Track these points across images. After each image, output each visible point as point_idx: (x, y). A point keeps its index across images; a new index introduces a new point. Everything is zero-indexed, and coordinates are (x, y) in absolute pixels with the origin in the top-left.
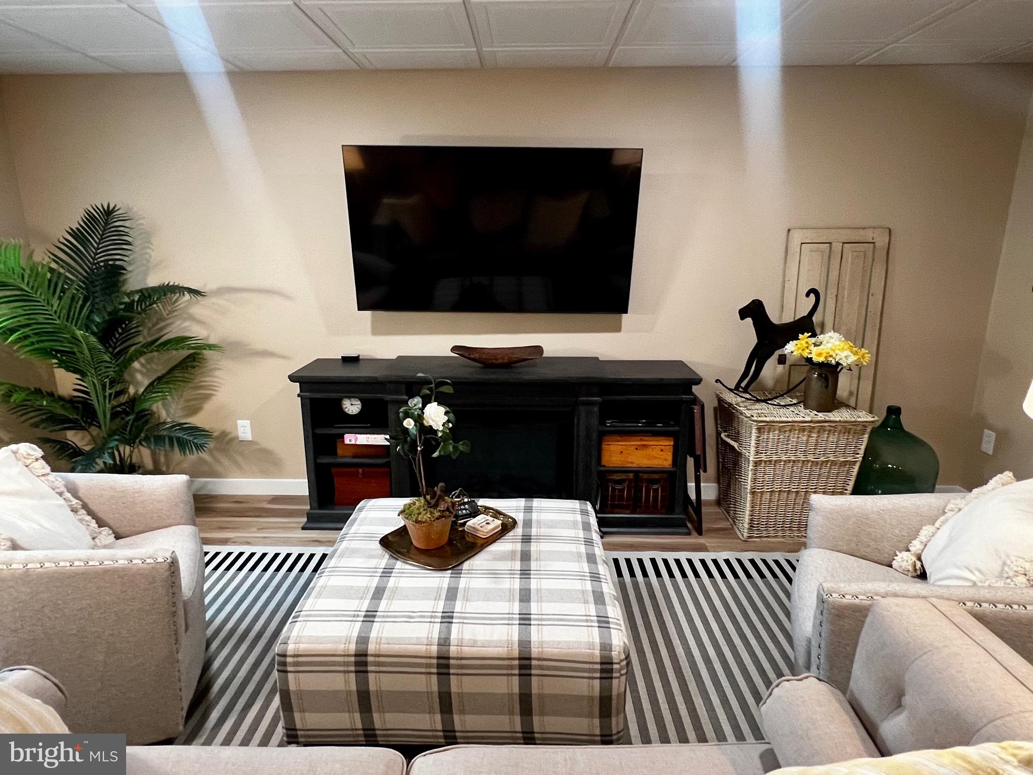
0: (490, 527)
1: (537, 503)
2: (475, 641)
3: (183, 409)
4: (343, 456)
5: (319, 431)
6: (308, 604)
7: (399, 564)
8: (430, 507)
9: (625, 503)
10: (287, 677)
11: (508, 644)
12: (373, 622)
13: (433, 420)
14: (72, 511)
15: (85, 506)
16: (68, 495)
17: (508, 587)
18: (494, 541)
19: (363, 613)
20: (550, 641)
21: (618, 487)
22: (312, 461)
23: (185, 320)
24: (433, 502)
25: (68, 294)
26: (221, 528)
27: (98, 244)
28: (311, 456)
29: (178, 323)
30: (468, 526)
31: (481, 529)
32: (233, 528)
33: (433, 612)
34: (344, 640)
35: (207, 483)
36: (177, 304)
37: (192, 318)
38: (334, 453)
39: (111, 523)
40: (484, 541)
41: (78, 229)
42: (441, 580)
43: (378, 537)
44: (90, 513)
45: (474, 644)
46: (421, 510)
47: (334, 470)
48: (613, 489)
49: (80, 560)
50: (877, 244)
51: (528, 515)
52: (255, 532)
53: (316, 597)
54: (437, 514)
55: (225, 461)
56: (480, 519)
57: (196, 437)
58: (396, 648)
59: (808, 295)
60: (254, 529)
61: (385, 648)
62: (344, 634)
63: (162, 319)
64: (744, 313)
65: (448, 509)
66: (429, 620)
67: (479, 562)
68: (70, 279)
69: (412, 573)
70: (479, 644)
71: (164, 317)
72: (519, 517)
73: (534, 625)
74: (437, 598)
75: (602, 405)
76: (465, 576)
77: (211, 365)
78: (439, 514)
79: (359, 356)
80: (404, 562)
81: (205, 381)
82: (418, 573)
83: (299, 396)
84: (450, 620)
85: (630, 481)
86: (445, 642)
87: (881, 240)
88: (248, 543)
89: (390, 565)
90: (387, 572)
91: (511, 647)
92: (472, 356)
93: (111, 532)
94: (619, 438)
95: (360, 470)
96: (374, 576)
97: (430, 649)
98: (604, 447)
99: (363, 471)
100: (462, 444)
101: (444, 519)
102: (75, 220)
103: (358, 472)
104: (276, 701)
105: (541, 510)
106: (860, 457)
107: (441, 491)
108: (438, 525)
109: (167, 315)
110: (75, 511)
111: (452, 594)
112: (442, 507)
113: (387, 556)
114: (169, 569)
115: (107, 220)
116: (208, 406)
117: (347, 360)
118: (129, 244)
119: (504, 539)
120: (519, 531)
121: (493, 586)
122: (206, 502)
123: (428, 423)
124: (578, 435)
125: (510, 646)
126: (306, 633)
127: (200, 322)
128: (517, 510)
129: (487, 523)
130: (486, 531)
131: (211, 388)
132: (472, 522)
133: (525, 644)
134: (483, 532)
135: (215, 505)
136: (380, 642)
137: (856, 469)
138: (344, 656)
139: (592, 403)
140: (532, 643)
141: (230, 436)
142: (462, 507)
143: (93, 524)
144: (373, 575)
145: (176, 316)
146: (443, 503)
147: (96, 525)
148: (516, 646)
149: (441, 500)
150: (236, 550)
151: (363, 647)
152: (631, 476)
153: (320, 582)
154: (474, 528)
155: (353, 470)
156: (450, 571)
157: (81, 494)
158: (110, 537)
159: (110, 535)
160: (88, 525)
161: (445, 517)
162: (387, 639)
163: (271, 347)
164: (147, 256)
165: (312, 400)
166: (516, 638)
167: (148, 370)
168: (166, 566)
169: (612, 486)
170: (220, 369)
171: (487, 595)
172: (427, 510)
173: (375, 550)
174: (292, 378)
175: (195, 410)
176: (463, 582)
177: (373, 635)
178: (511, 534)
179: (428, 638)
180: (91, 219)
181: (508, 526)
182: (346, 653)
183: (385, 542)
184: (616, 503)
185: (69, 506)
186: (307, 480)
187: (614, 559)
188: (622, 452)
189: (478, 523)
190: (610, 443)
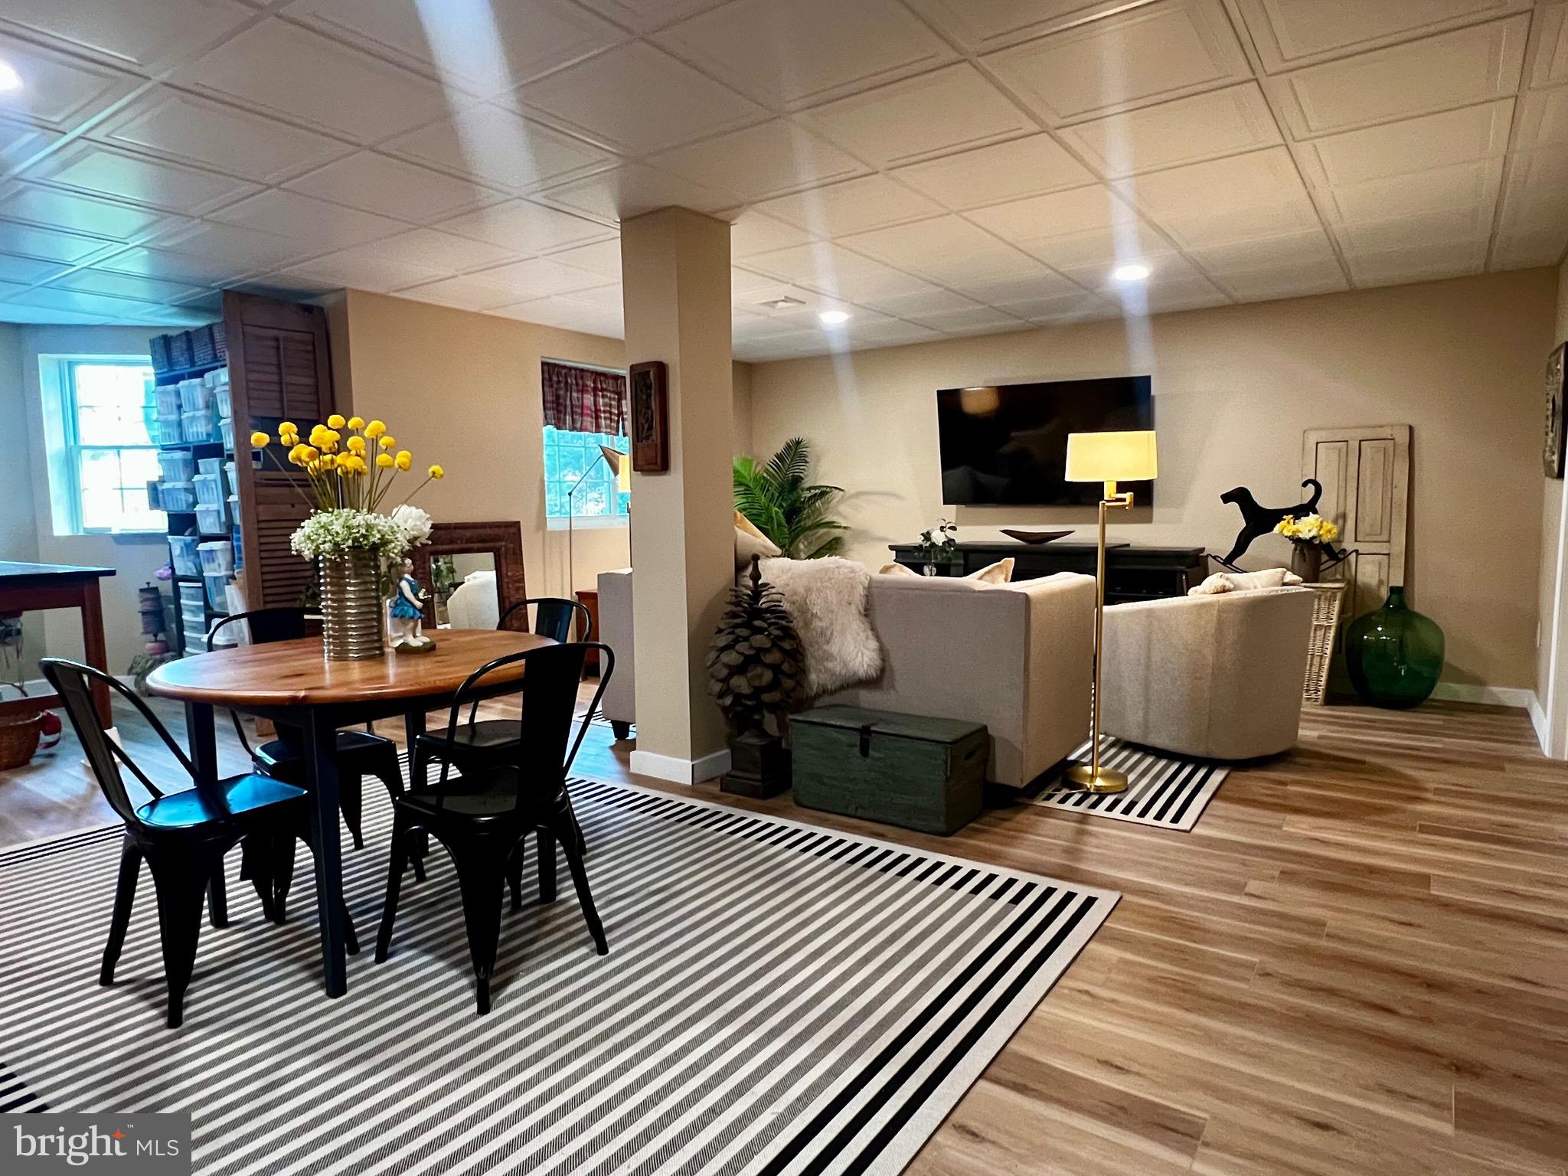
23: (835, 514)
25: (770, 492)
27: (790, 462)
29: (830, 516)
36: (832, 503)
37: (839, 513)
41: (781, 454)
50: (1397, 440)
59: (1305, 484)
64: (1227, 498)
68: (773, 484)
71: (821, 513)
87: (1403, 438)
102: (779, 448)
106: (1334, 622)
109: (824, 511)
115: (796, 448)
118: (807, 462)
127: (845, 517)
137: (1332, 634)
145: (830, 511)
167: (808, 550)
174: (891, 547)
180: (788, 447)
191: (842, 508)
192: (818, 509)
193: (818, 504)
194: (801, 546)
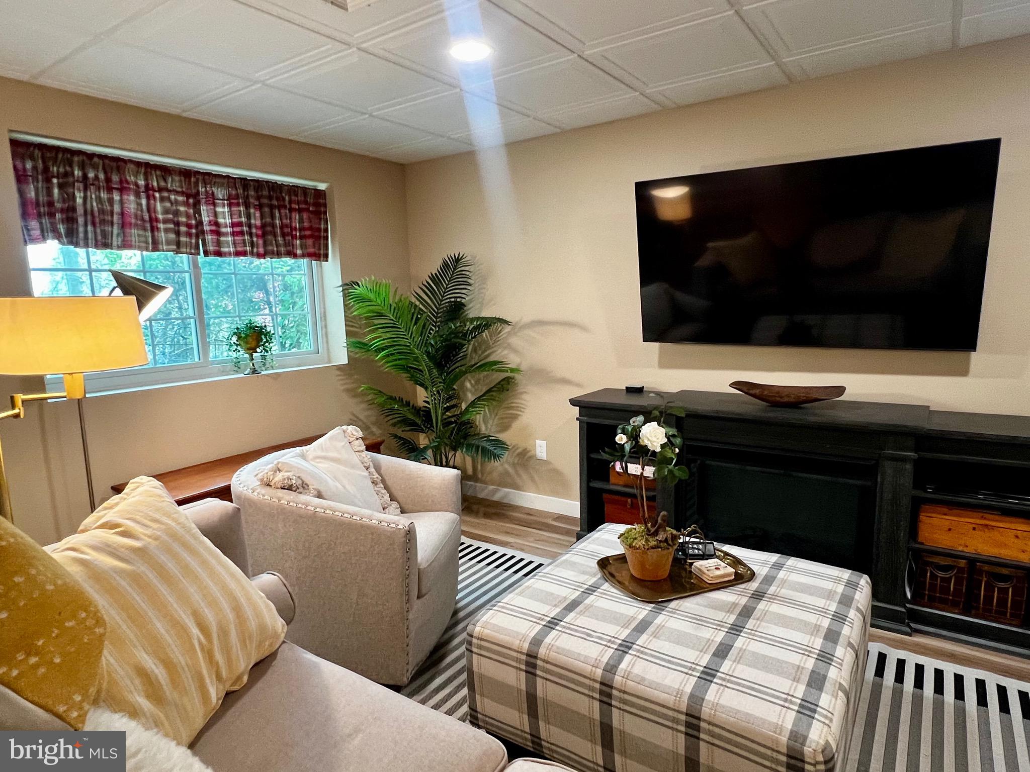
0: (718, 573)
1: (792, 561)
2: (643, 679)
3: (497, 425)
4: (614, 483)
5: (593, 456)
6: (508, 598)
7: (606, 586)
8: (648, 535)
9: (951, 598)
10: (472, 656)
11: (677, 694)
12: (554, 629)
13: (649, 440)
14: (373, 483)
15: (383, 481)
16: (372, 470)
17: (708, 636)
18: (718, 589)
19: (549, 619)
20: (727, 707)
21: (941, 574)
22: (584, 485)
23: (505, 348)
24: (653, 530)
26: (507, 533)
27: (447, 285)
28: (585, 477)
29: (500, 351)
30: (695, 566)
31: (706, 572)
32: (517, 535)
33: (614, 637)
34: (520, 637)
35: (508, 493)
36: (501, 334)
37: (509, 347)
38: (606, 479)
39: (400, 500)
40: (708, 585)
41: (436, 274)
42: (639, 610)
43: (598, 557)
44: (386, 488)
45: (641, 681)
46: (637, 535)
47: (605, 496)
48: (933, 576)
49: (349, 514)
51: (774, 572)
52: (531, 542)
53: (517, 594)
54: (653, 543)
55: (525, 476)
56: (710, 562)
57: (496, 447)
58: (563, 659)
60: (532, 539)
61: (553, 656)
62: (524, 632)
63: (489, 347)
65: (666, 540)
66: (605, 643)
67: (691, 604)
68: (422, 310)
69: (616, 598)
70: (646, 683)
71: (490, 346)
72: (761, 571)
73: (716, 683)
74: (625, 626)
75: (917, 463)
76: (666, 613)
77: (520, 389)
78: (655, 543)
79: (643, 387)
80: (611, 585)
81: (516, 403)
82: (623, 599)
83: (577, 419)
84: (626, 650)
85: (961, 570)
86: (612, 669)
88: (522, 550)
89: (597, 585)
90: (591, 590)
91: (680, 698)
92: (751, 392)
93: (399, 506)
94: (945, 510)
95: (629, 500)
96: (577, 590)
97: (595, 671)
98: (923, 517)
99: (632, 501)
100: (678, 469)
101: (660, 549)
102: (434, 267)
103: (627, 501)
104: (464, 676)
105: (793, 570)
107: (663, 520)
108: (653, 555)
109: (493, 344)
110: (374, 483)
111: (642, 627)
112: (661, 536)
113: (599, 575)
114: (405, 536)
115: (455, 266)
116: (516, 425)
117: (630, 390)
118: (470, 284)
119: (730, 589)
120: (754, 585)
121: (692, 632)
122: (503, 509)
123: (643, 441)
124: (881, 498)
125: (679, 696)
126: (493, 621)
127: (515, 351)
128: (764, 563)
129: (716, 568)
130: (711, 575)
131: (519, 409)
132: (698, 564)
133: (696, 699)
134: (709, 576)
135: (511, 514)
136: (551, 649)
138: (518, 652)
139: (904, 460)
140: (705, 702)
141: (529, 454)
142: (695, 546)
143: (387, 497)
144: (577, 588)
145: (499, 345)
146: (663, 533)
147: (389, 499)
148: (685, 699)
149: (661, 530)
150: (510, 552)
151: (534, 648)
152: (962, 563)
153: (529, 582)
154: (700, 570)
155: (623, 499)
156: (653, 605)
157: (382, 472)
158: (397, 510)
159: (397, 508)
160: (382, 497)
161: (661, 548)
162: (558, 648)
163: (568, 375)
164: (482, 295)
165: (589, 425)
166: (688, 689)
167: (476, 390)
168: (402, 533)
169: (931, 572)
170: (525, 392)
171: (680, 639)
172: (642, 536)
173: (591, 567)
174: (574, 402)
175: (505, 428)
176: (660, 619)
177: (548, 640)
178: (743, 586)
179: (596, 659)
180: (445, 265)
181: (743, 576)
182: (520, 650)
183: (604, 563)
184: (938, 595)
185: (371, 478)
186: (579, 503)
187: (917, 665)
188: (950, 530)
189: (707, 566)
190: (934, 515)
191: (514, 341)
192: (485, 342)
193: (485, 334)
194: (468, 385)
